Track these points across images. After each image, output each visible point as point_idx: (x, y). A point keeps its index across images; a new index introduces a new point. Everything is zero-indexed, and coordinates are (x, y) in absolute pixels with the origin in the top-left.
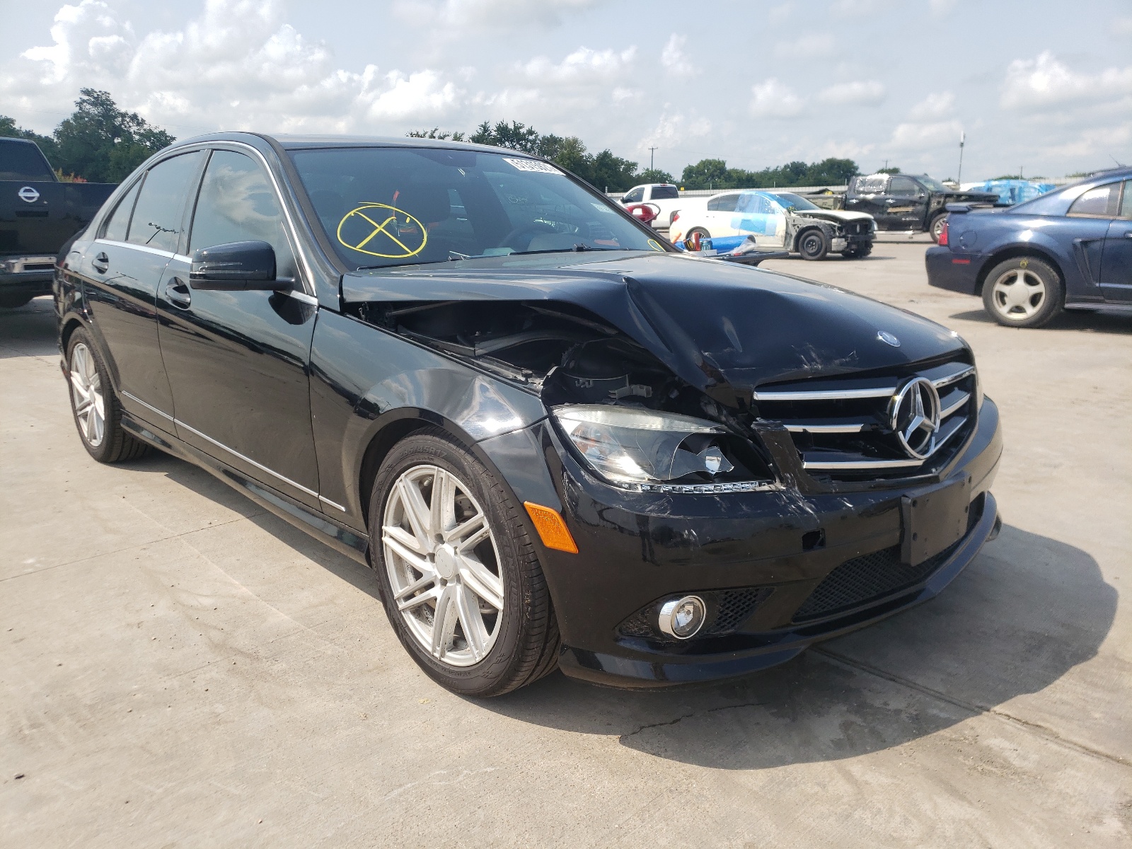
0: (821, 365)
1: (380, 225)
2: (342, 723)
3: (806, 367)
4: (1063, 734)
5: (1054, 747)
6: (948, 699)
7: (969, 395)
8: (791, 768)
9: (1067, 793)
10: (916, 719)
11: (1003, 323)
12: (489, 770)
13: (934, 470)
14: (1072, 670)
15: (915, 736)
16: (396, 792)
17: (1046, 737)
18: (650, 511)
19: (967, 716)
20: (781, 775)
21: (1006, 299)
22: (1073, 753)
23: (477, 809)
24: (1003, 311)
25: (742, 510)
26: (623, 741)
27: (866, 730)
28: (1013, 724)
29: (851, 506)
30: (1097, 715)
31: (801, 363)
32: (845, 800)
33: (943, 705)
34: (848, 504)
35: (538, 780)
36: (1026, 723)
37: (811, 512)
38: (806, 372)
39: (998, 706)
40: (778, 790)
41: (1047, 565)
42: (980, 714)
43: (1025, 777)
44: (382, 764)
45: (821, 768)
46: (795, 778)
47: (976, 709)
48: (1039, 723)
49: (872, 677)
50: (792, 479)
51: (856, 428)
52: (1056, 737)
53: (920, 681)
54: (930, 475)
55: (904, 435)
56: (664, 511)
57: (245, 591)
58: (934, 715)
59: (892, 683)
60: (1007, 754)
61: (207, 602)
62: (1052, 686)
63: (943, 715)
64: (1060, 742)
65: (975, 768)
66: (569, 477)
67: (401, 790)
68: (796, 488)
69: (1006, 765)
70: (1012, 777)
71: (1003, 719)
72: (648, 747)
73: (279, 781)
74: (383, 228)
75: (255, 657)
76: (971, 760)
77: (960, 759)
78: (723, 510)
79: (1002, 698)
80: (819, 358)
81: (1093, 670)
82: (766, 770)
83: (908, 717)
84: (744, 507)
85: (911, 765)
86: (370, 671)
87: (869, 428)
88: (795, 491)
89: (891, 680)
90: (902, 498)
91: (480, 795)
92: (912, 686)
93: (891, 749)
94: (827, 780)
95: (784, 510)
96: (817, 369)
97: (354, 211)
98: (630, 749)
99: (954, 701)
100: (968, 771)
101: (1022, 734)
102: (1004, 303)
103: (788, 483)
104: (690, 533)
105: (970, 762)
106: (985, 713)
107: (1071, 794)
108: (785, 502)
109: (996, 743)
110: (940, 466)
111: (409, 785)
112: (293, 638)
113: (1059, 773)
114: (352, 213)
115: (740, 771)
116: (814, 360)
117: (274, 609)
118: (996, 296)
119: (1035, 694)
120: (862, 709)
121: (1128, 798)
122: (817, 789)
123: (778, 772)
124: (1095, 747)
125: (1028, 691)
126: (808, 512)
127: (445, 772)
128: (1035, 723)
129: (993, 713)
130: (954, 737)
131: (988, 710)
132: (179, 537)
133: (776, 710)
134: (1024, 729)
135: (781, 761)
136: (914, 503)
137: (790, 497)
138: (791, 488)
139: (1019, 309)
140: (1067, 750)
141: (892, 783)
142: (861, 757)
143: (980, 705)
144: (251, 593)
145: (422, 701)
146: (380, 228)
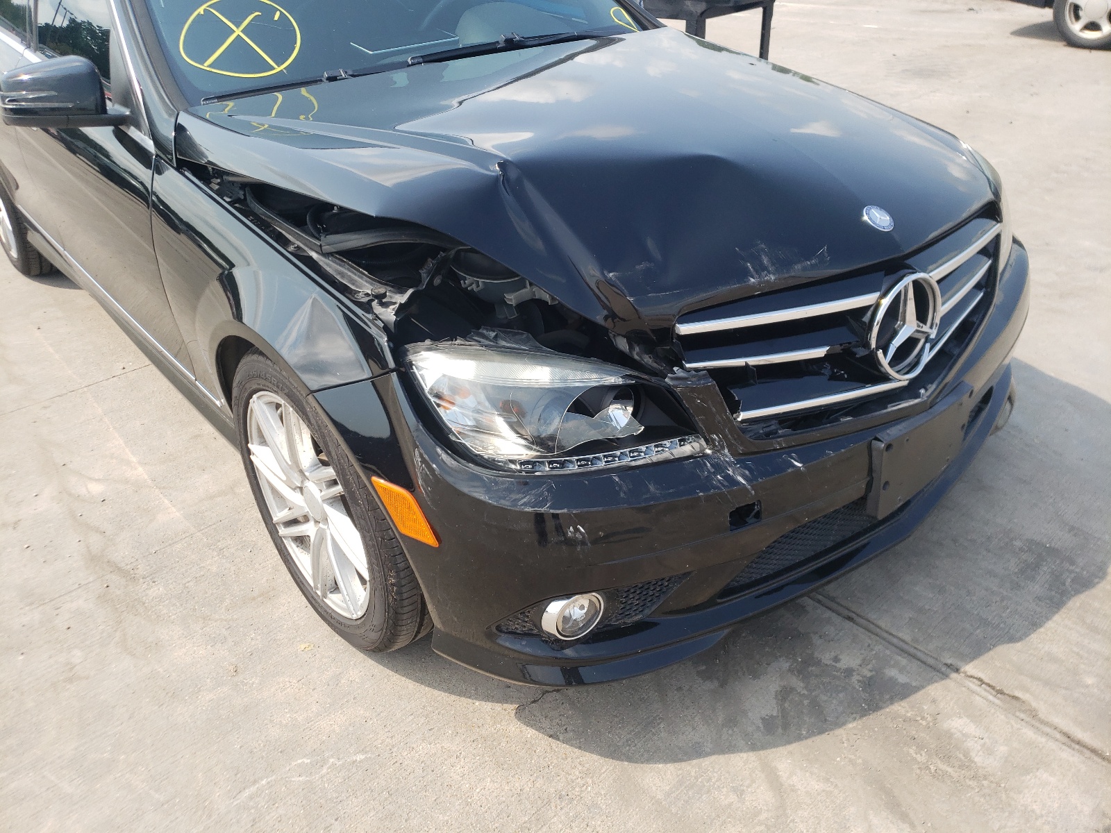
0: (774, 274)
1: (238, 27)
2: (209, 680)
3: (752, 280)
4: (1043, 711)
5: (1029, 733)
6: (912, 650)
7: (990, 262)
8: (707, 762)
9: (1033, 811)
10: (868, 684)
11: (1073, 43)
12: (360, 757)
13: (922, 391)
14: (1070, 604)
15: (864, 713)
16: (247, 793)
17: (1022, 716)
18: (525, 504)
19: (931, 681)
20: (693, 774)
21: (1081, 13)
22: (1052, 745)
23: (333, 821)
24: (1076, 27)
25: (648, 491)
26: (520, 713)
27: (806, 702)
28: (984, 694)
29: (799, 465)
30: (1090, 681)
31: (746, 274)
32: (762, 817)
33: (903, 661)
34: (796, 463)
35: (412, 776)
36: (1001, 692)
37: (743, 482)
38: (753, 287)
39: (971, 665)
40: (686, 798)
41: (1066, 430)
42: (946, 676)
43: (985, 783)
44: (241, 747)
45: (742, 763)
46: (709, 780)
47: (944, 669)
48: (1017, 694)
49: (828, 614)
50: (720, 440)
51: (820, 352)
52: (1033, 714)
53: (884, 622)
54: (917, 401)
55: (885, 354)
56: (542, 504)
57: (141, 472)
58: (891, 679)
59: (848, 624)
60: (969, 744)
61: (96, 489)
62: (1042, 630)
63: (902, 679)
64: (1037, 724)
65: (928, 768)
66: (421, 456)
67: (253, 789)
68: (726, 451)
69: (966, 764)
70: (971, 783)
71: (973, 686)
72: (546, 724)
73: (119, 774)
74: (242, 31)
75: (130, 576)
76: (924, 754)
77: (911, 751)
78: (622, 495)
79: (978, 649)
80: (773, 264)
81: (1096, 604)
82: (677, 765)
83: (859, 681)
84: (652, 488)
85: (850, 761)
86: (254, 599)
87: (838, 349)
88: (724, 455)
89: (850, 619)
90: (873, 442)
91: (340, 798)
92: (872, 629)
93: (831, 733)
94: (748, 782)
95: (706, 485)
96: (768, 281)
97: (204, 7)
98: (524, 727)
99: (919, 654)
100: (918, 771)
101: (993, 711)
102: (1077, 17)
103: (714, 446)
104: (577, 530)
105: (922, 758)
106: (954, 675)
107: (1038, 812)
108: (709, 471)
109: (958, 725)
110: (932, 383)
111: (264, 782)
112: (179, 546)
113: (1028, 777)
114: (201, 10)
115: (647, 767)
116: (764, 268)
117: (166, 501)
118: (1070, 8)
119: (1018, 645)
120: (805, 667)
121: (1108, 822)
122: (733, 798)
123: (691, 768)
124: (1079, 734)
125: (1012, 639)
126: (738, 483)
127: (309, 761)
128: (1011, 693)
129: (962, 675)
130: (909, 715)
131: (957, 670)
132: (85, 389)
133: (704, 667)
134: (997, 701)
135: (696, 752)
136: (889, 447)
137: (717, 464)
138: (719, 451)
139: (1093, 26)
140: (1043, 740)
141: (824, 791)
142: (794, 747)
143: (949, 662)
144: (146, 477)
145: (303, 647)
146: (238, 32)
